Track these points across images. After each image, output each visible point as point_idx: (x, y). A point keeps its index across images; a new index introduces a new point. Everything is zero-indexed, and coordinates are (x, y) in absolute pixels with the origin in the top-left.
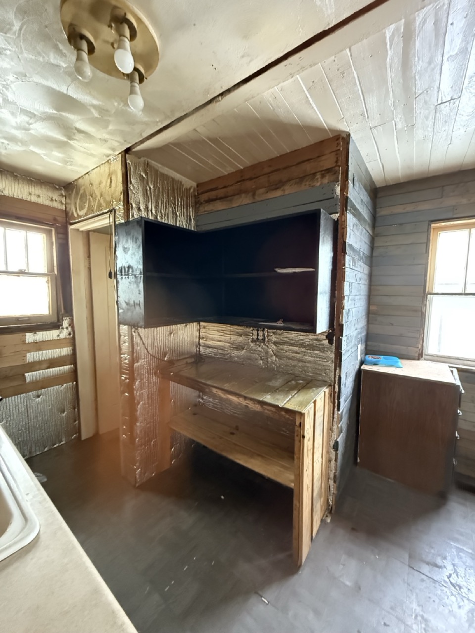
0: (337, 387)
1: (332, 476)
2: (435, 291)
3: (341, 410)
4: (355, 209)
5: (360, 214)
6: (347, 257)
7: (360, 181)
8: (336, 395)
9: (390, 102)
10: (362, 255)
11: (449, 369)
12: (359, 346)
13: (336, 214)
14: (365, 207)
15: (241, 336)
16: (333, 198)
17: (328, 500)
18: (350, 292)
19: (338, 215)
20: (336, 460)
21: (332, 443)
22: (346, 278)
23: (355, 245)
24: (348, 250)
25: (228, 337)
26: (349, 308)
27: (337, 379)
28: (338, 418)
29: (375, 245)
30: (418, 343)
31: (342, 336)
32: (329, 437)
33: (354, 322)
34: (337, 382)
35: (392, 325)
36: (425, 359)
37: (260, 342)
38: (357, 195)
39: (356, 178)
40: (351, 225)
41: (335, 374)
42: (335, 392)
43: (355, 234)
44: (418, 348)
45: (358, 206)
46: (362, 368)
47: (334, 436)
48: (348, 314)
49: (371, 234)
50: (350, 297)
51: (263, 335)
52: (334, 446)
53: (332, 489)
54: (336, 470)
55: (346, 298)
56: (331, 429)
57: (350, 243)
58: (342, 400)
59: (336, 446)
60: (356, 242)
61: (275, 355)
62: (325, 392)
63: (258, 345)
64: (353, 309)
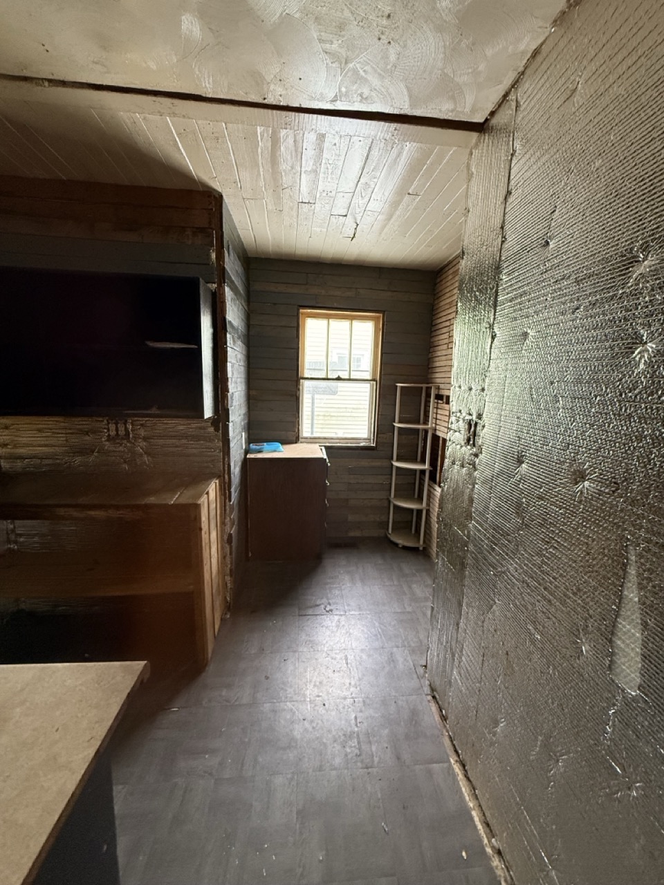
0: (226, 477)
1: (228, 571)
2: (306, 376)
3: (233, 500)
4: (232, 282)
5: (236, 288)
6: (228, 336)
7: (234, 249)
8: (226, 485)
9: (262, 183)
10: (240, 333)
11: (319, 448)
12: (243, 434)
13: (214, 285)
14: (240, 280)
15: (87, 434)
16: (209, 264)
17: (225, 598)
18: (233, 374)
19: (215, 286)
20: (231, 554)
21: (226, 537)
22: (229, 359)
23: (233, 322)
24: (229, 328)
25: (63, 437)
26: (233, 391)
27: (226, 469)
28: (230, 508)
29: (251, 323)
30: (294, 426)
31: (229, 422)
32: (223, 531)
33: (237, 407)
34: (226, 472)
35: (272, 410)
36: (301, 443)
37: (122, 439)
38: (232, 265)
39: (230, 247)
40: (230, 299)
41: (224, 463)
42: (225, 483)
43: (233, 310)
44: (295, 431)
45: (233, 278)
46: (248, 456)
47: (228, 528)
48: (232, 397)
49: (246, 309)
50: (233, 379)
51: (126, 429)
52: (228, 539)
53: (229, 585)
54: (231, 563)
55: (230, 380)
56: (223, 523)
57: (230, 319)
58: (233, 490)
59: (230, 540)
60: (235, 319)
61: (145, 453)
62: (216, 483)
63: (119, 443)
64: (237, 393)
